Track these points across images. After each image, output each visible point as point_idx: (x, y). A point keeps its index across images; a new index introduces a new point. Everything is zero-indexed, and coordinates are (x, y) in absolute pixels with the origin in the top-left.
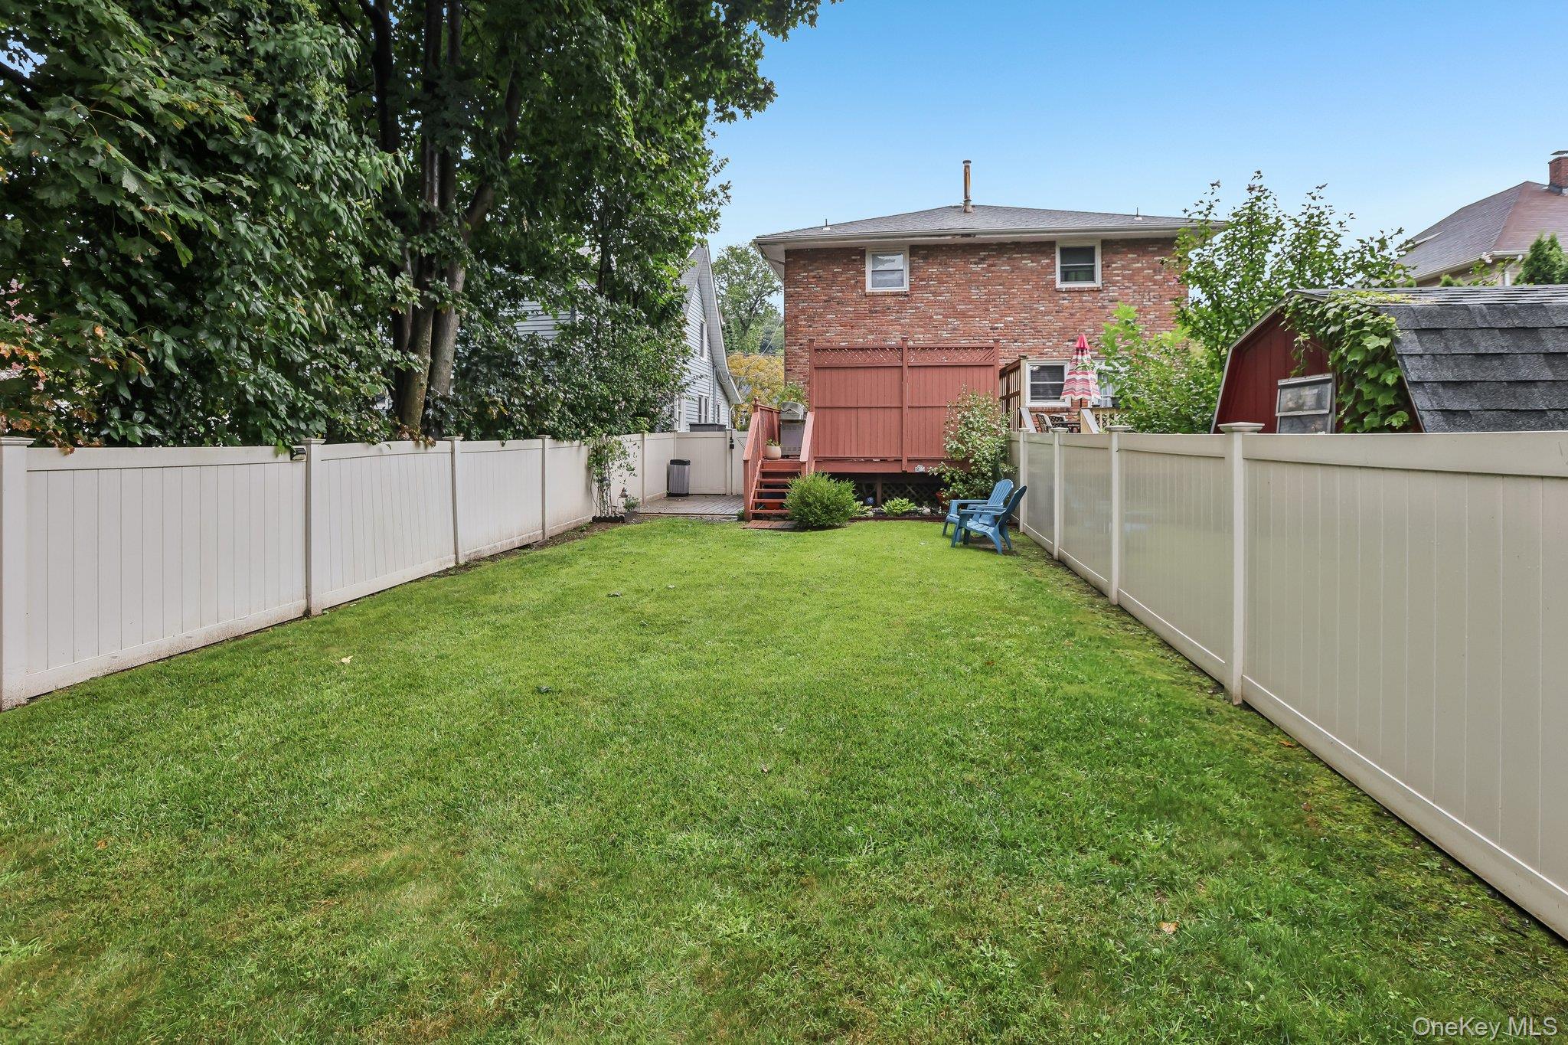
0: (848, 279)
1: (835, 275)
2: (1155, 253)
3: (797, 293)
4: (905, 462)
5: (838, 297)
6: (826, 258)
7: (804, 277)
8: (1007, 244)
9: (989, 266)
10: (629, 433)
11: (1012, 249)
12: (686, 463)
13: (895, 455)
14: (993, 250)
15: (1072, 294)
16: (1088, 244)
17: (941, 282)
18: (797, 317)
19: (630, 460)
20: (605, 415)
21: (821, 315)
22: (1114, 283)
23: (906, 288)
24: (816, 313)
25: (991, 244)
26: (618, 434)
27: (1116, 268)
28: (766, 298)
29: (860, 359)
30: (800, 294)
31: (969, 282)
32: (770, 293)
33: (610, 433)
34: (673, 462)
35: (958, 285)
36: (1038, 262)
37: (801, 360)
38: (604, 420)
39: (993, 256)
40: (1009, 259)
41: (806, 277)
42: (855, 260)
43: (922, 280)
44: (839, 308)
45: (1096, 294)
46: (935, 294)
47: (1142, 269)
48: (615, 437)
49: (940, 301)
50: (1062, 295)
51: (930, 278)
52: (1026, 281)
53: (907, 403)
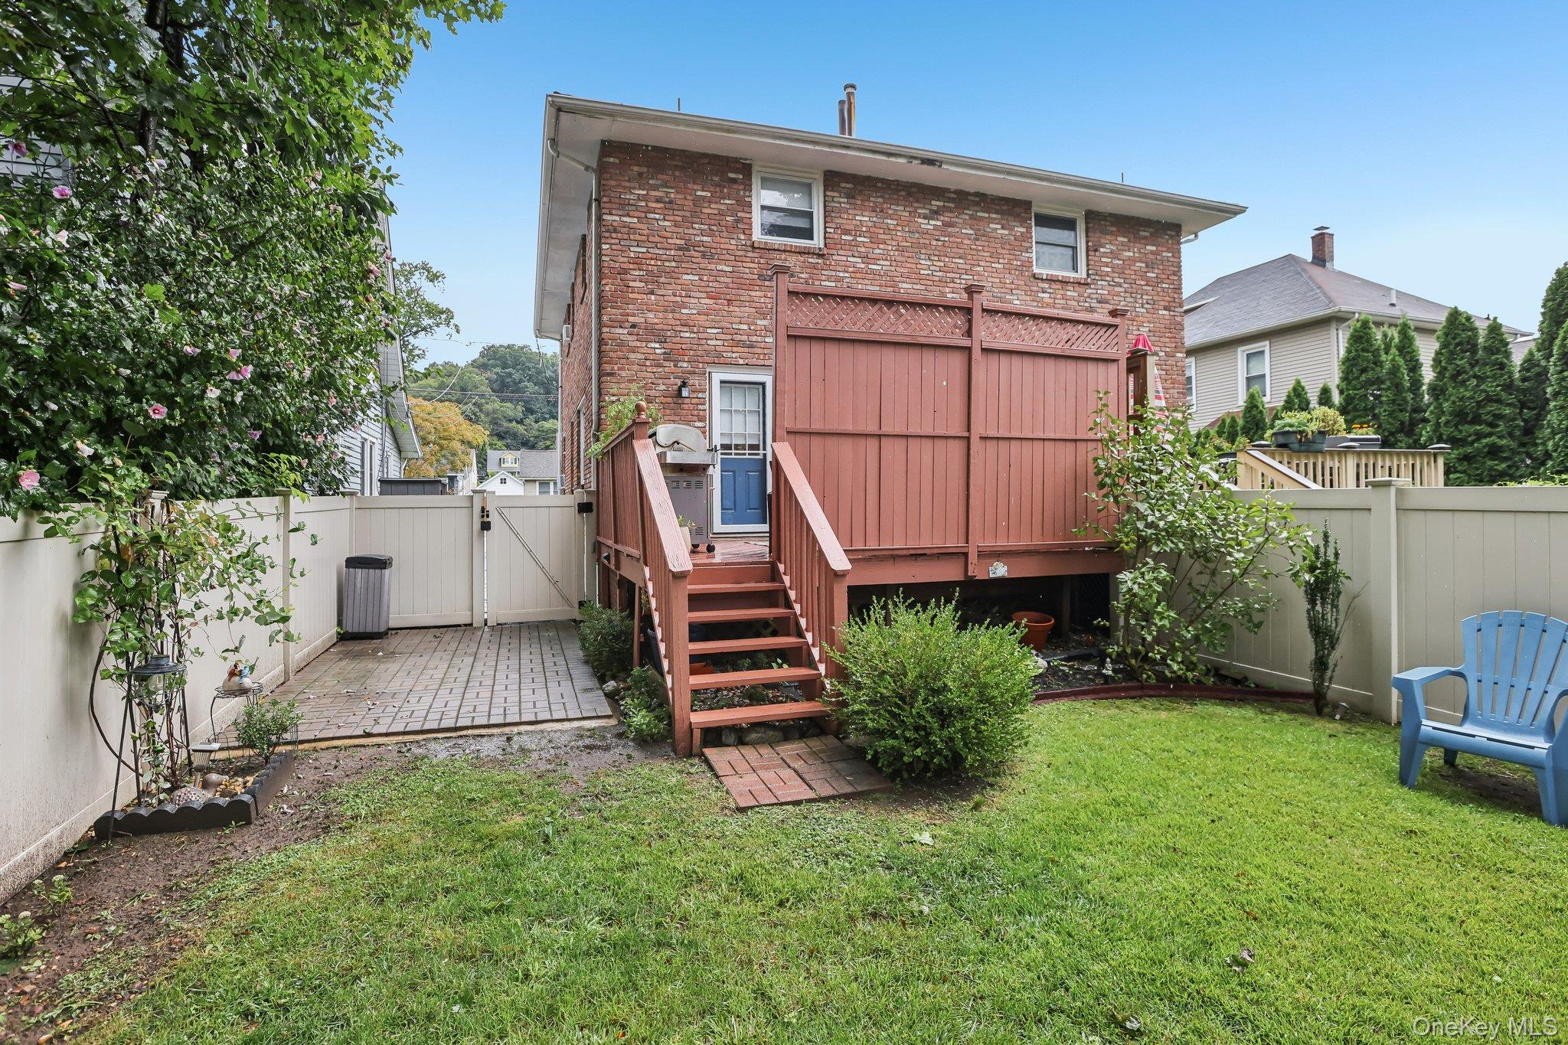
0: (721, 213)
1: (698, 201)
2: (1147, 241)
3: (625, 225)
4: (973, 558)
5: (702, 244)
6: (682, 169)
7: (639, 198)
8: (969, 194)
9: (946, 224)
10: (245, 493)
11: (977, 204)
12: (381, 564)
13: (953, 542)
14: (950, 200)
15: (1054, 286)
16: (1069, 215)
17: (875, 241)
18: (625, 271)
19: (271, 582)
20: (159, 413)
21: (670, 274)
22: (1103, 276)
23: (818, 241)
24: (663, 271)
25: (948, 190)
26: (214, 495)
27: (1105, 255)
28: (411, 339)
29: (887, 324)
30: (632, 230)
31: (918, 246)
32: (416, 333)
33: (179, 490)
34: (353, 563)
35: (901, 250)
36: (1011, 229)
37: (632, 356)
38: (157, 437)
39: (950, 210)
40: (972, 217)
41: (645, 198)
42: (734, 181)
43: (847, 232)
44: (704, 263)
45: (1081, 289)
46: (865, 258)
47: (1133, 260)
48: (202, 505)
49: (873, 273)
50: (1041, 285)
51: (856, 232)
52: (996, 256)
53: (978, 430)
